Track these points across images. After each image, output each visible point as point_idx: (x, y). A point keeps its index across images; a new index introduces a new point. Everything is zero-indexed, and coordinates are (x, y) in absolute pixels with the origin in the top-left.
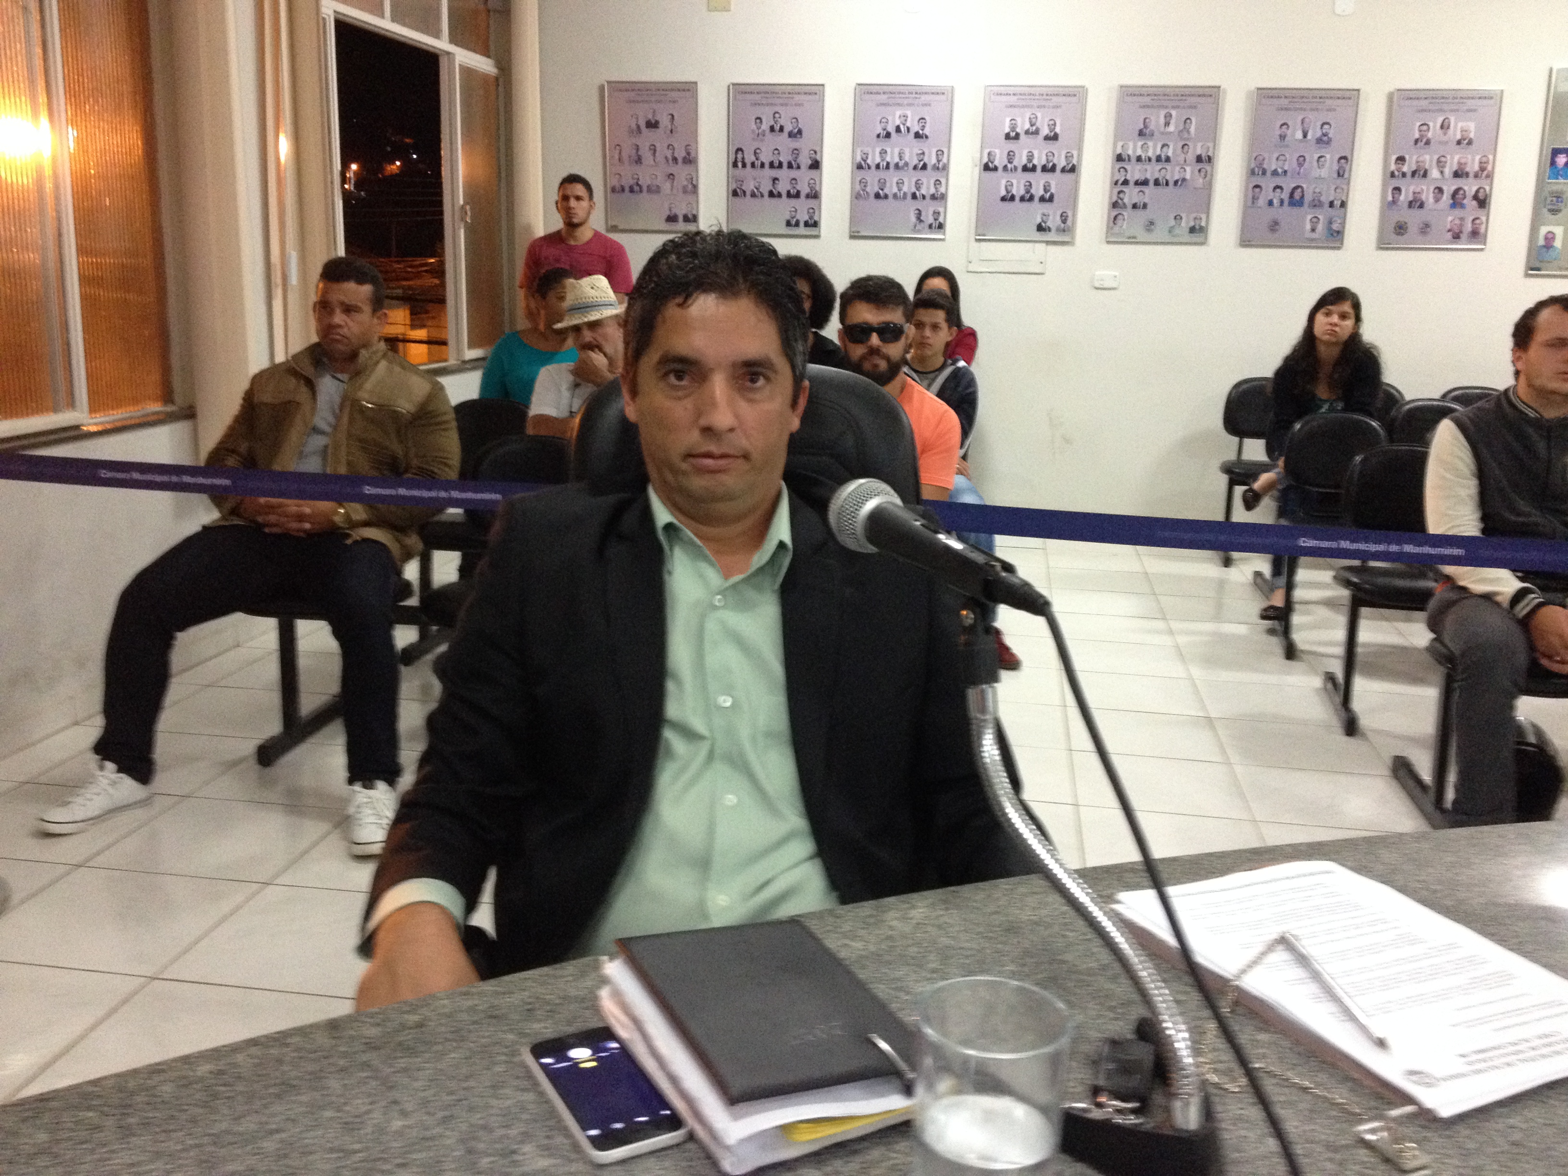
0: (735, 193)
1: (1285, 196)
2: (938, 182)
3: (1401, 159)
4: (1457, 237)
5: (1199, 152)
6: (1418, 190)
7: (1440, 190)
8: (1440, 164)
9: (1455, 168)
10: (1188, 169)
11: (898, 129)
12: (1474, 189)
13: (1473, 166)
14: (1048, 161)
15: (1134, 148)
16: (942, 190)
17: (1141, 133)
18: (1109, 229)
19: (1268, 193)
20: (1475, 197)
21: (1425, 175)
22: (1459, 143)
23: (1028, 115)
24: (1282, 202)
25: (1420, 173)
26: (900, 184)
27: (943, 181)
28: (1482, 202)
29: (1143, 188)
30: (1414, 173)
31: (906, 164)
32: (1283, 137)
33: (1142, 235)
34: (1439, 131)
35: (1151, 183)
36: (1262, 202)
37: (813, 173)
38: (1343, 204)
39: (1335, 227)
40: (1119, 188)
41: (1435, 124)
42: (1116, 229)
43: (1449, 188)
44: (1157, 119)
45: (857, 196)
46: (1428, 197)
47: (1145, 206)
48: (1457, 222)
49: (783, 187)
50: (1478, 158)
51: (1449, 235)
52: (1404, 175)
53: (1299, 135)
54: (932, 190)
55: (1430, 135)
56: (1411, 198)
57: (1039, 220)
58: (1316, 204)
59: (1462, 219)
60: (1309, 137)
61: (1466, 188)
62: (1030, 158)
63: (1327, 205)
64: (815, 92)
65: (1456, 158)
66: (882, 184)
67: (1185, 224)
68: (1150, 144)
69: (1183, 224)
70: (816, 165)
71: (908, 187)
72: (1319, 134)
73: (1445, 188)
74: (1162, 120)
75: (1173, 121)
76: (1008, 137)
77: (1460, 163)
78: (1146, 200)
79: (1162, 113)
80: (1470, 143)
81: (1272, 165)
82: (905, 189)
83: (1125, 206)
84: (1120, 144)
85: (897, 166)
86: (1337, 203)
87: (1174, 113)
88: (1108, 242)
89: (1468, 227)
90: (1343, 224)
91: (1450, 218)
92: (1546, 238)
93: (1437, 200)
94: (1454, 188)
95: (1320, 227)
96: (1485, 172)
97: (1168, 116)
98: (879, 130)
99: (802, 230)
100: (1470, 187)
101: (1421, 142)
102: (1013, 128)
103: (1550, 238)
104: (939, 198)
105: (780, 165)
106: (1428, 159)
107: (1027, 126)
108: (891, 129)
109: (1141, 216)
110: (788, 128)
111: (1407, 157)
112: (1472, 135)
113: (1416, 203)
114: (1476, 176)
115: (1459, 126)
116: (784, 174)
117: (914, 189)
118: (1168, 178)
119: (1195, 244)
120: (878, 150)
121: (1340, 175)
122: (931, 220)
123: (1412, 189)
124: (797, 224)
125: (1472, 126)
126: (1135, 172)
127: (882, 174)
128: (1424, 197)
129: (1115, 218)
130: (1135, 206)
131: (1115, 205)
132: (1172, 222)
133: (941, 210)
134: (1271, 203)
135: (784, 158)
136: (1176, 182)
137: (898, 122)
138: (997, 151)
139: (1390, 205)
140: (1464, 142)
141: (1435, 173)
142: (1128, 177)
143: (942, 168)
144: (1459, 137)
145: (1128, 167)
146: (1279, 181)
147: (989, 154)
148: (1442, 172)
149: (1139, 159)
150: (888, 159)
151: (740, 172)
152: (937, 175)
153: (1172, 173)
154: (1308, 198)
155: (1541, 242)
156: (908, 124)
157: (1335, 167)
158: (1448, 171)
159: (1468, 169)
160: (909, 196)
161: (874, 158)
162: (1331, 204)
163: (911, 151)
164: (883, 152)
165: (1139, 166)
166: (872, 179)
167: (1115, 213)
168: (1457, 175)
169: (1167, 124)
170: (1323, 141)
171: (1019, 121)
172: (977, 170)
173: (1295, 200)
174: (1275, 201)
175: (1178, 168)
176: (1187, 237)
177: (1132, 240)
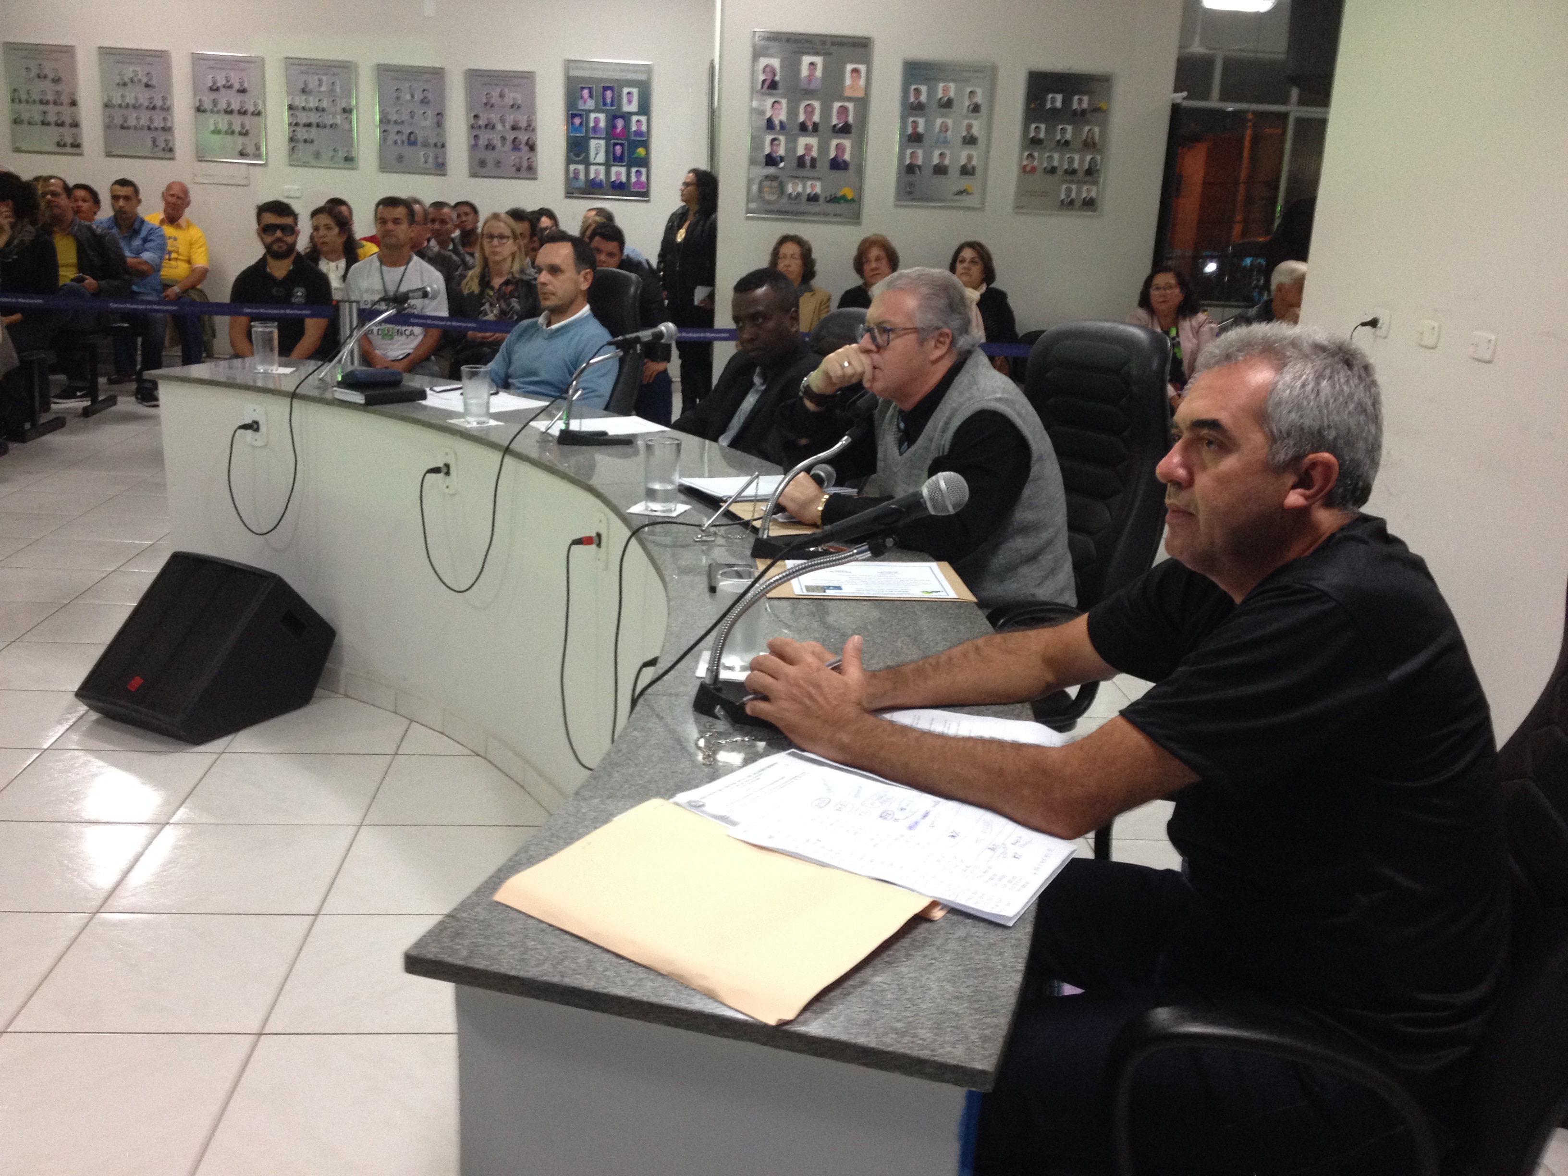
0: (15, 122)
1: (405, 137)
2: (165, 119)
3: (476, 117)
4: (519, 170)
5: (344, 105)
6: (491, 137)
7: (503, 139)
8: (502, 120)
9: (512, 124)
10: (338, 117)
11: (132, 81)
12: (526, 138)
13: (523, 124)
14: (242, 107)
15: (300, 101)
16: (169, 124)
17: (303, 91)
18: (290, 156)
19: (393, 136)
20: (527, 143)
21: (493, 127)
22: (512, 106)
23: (224, 74)
24: (403, 142)
25: (489, 126)
26: (138, 118)
27: (169, 117)
28: (532, 148)
29: (309, 129)
30: (486, 126)
31: (141, 105)
32: (398, 98)
33: (313, 162)
34: (499, 99)
35: (315, 125)
36: (390, 142)
37: (73, 108)
38: (443, 146)
39: (440, 160)
40: (292, 129)
41: (495, 93)
42: (294, 156)
43: (510, 136)
44: (313, 83)
45: (108, 127)
46: (497, 142)
47: (312, 141)
48: (518, 160)
49: (52, 118)
50: (526, 117)
51: (514, 168)
52: (480, 127)
53: (408, 97)
54: (162, 125)
55: (493, 101)
56: (486, 143)
57: (240, 148)
58: (425, 145)
59: (521, 158)
60: (416, 98)
61: (521, 137)
62: (229, 104)
63: (432, 145)
64: (68, 51)
65: (512, 117)
66: (125, 119)
67: (341, 154)
68: (311, 99)
69: (340, 153)
70: (74, 103)
71: (144, 122)
72: (421, 97)
73: (508, 137)
74: (317, 83)
75: (324, 84)
76: (211, 89)
77: (514, 121)
78: (312, 137)
79: (317, 77)
80: (519, 107)
81: (393, 117)
82: (142, 122)
83: (297, 141)
84: (290, 97)
85: (134, 107)
86: (439, 145)
87: (324, 78)
88: (291, 165)
89: (525, 164)
90: (445, 158)
91: (513, 157)
92: (575, 173)
93: (503, 145)
94: (513, 137)
95: (430, 160)
96: (530, 127)
97: (320, 80)
98: (117, 80)
99: (69, 150)
100: (523, 137)
101: (489, 105)
102: (214, 83)
103: (576, 172)
104: (168, 130)
105: (47, 103)
106: (494, 117)
107: (224, 83)
108: (126, 80)
109: (312, 148)
110: (51, 76)
111: (481, 115)
112: (520, 102)
113: (490, 147)
114: (526, 130)
115: (512, 96)
116: (52, 109)
117: (148, 123)
118: (325, 122)
119: (348, 169)
120: (120, 94)
121: (439, 124)
122: (163, 145)
123: (486, 136)
124: (65, 145)
125: (518, 96)
126: (303, 118)
127: (125, 112)
128: (495, 142)
129: (293, 148)
130: (305, 141)
131: (291, 140)
132: (331, 154)
133: (170, 138)
134: (395, 142)
135: (50, 97)
136: (331, 126)
137: (131, 75)
138: (205, 99)
139: (474, 147)
140: (515, 106)
141: (499, 127)
142: (299, 121)
143: (167, 109)
144: (511, 103)
145: (298, 113)
146: (399, 128)
147: (200, 101)
148: (504, 126)
149: (304, 109)
150: (127, 100)
151: (17, 106)
152: (165, 114)
153: (328, 120)
154: (420, 140)
155: (572, 175)
156: (140, 77)
157: (435, 120)
158: (508, 126)
159: (520, 125)
160: (146, 128)
161: (117, 100)
162: (436, 145)
163: (143, 97)
164: (123, 96)
165: (304, 114)
166: (118, 114)
167: (292, 145)
168: (514, 128)
169: (320, 85)
170: (424, 101)
171: (218, 78)
172: (192, 111)
173: (412, 141)
174: (399, 142)
175: (331, 116)
176: (342, 165)
177: (306, 165)
